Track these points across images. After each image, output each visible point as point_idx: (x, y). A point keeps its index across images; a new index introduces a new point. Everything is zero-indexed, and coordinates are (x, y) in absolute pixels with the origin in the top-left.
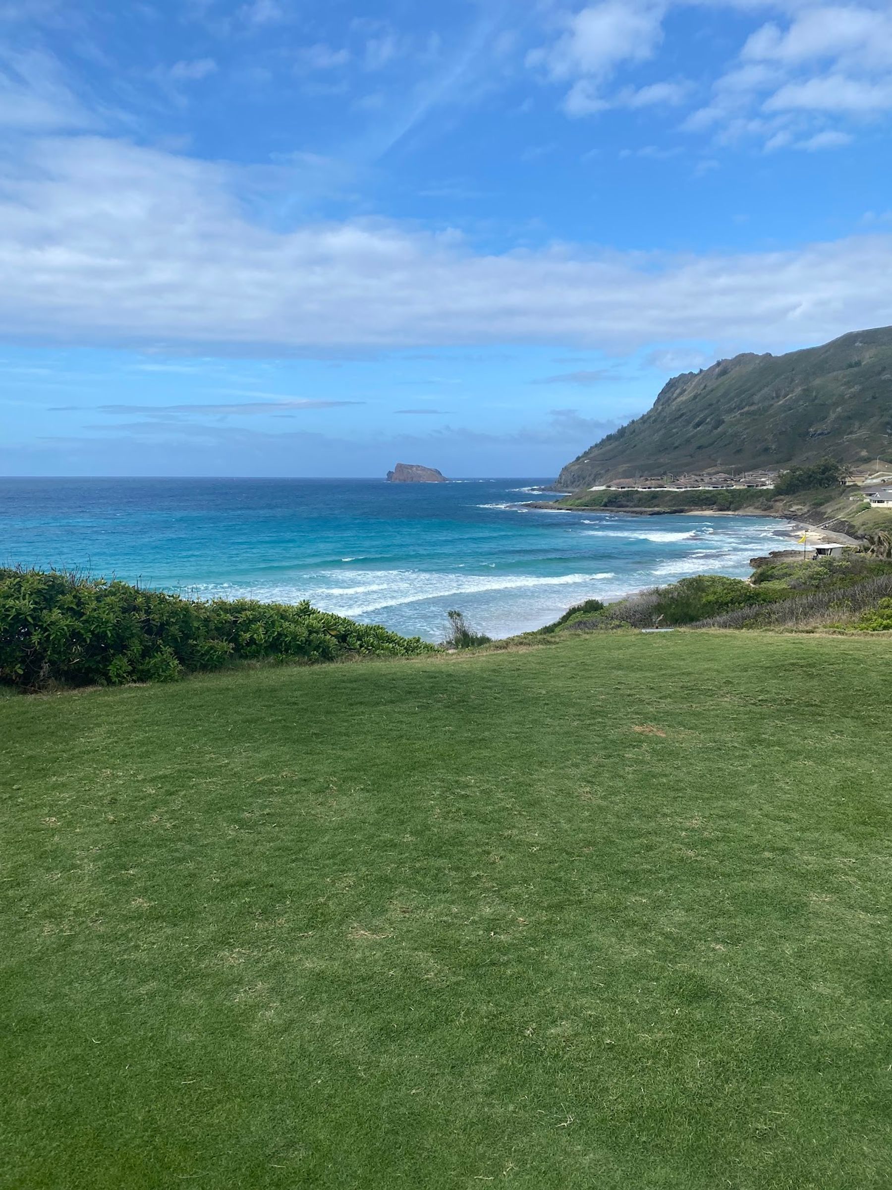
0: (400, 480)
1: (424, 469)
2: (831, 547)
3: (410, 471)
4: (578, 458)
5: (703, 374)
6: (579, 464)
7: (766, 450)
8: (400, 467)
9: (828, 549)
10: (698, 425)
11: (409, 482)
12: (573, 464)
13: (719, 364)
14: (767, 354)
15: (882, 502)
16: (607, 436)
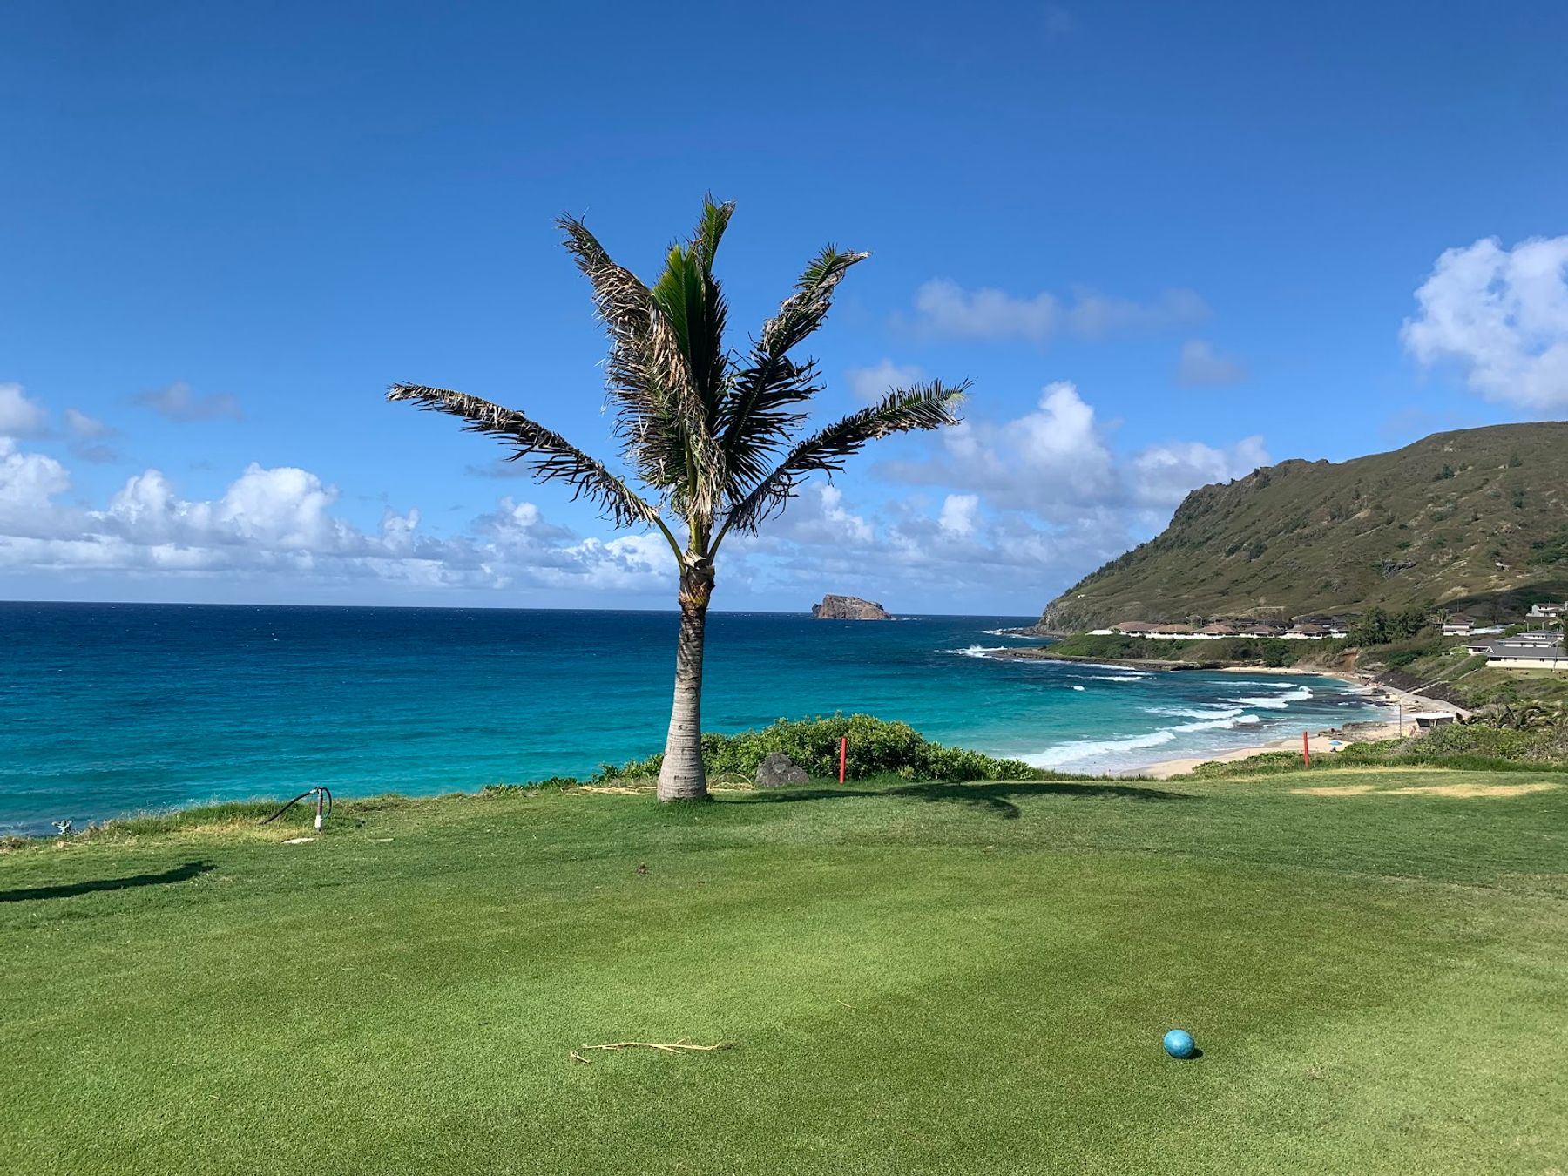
0: (828, 615)
1: (861, 602)
2: (1437, 717)
3: (843, 604)
4: (1069, 592)
5: (1234, 486)
6: (1069, 600)
7: (1328, 585)
8: (830, 600)
9: (1433, 720)
10: (1231, 552)
11: (840, 618)
12: (1061, 599)
13: (1257, 472)
14: (1323, 460)
15: (1498, 659)
16: (1108, 564)
